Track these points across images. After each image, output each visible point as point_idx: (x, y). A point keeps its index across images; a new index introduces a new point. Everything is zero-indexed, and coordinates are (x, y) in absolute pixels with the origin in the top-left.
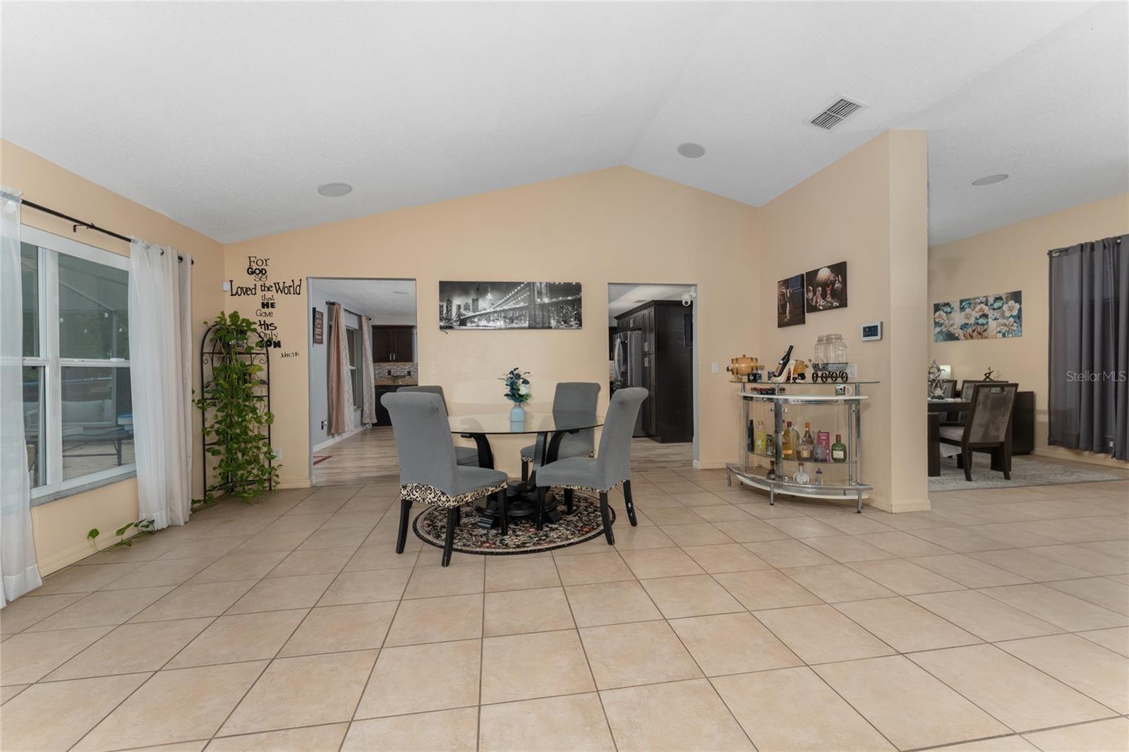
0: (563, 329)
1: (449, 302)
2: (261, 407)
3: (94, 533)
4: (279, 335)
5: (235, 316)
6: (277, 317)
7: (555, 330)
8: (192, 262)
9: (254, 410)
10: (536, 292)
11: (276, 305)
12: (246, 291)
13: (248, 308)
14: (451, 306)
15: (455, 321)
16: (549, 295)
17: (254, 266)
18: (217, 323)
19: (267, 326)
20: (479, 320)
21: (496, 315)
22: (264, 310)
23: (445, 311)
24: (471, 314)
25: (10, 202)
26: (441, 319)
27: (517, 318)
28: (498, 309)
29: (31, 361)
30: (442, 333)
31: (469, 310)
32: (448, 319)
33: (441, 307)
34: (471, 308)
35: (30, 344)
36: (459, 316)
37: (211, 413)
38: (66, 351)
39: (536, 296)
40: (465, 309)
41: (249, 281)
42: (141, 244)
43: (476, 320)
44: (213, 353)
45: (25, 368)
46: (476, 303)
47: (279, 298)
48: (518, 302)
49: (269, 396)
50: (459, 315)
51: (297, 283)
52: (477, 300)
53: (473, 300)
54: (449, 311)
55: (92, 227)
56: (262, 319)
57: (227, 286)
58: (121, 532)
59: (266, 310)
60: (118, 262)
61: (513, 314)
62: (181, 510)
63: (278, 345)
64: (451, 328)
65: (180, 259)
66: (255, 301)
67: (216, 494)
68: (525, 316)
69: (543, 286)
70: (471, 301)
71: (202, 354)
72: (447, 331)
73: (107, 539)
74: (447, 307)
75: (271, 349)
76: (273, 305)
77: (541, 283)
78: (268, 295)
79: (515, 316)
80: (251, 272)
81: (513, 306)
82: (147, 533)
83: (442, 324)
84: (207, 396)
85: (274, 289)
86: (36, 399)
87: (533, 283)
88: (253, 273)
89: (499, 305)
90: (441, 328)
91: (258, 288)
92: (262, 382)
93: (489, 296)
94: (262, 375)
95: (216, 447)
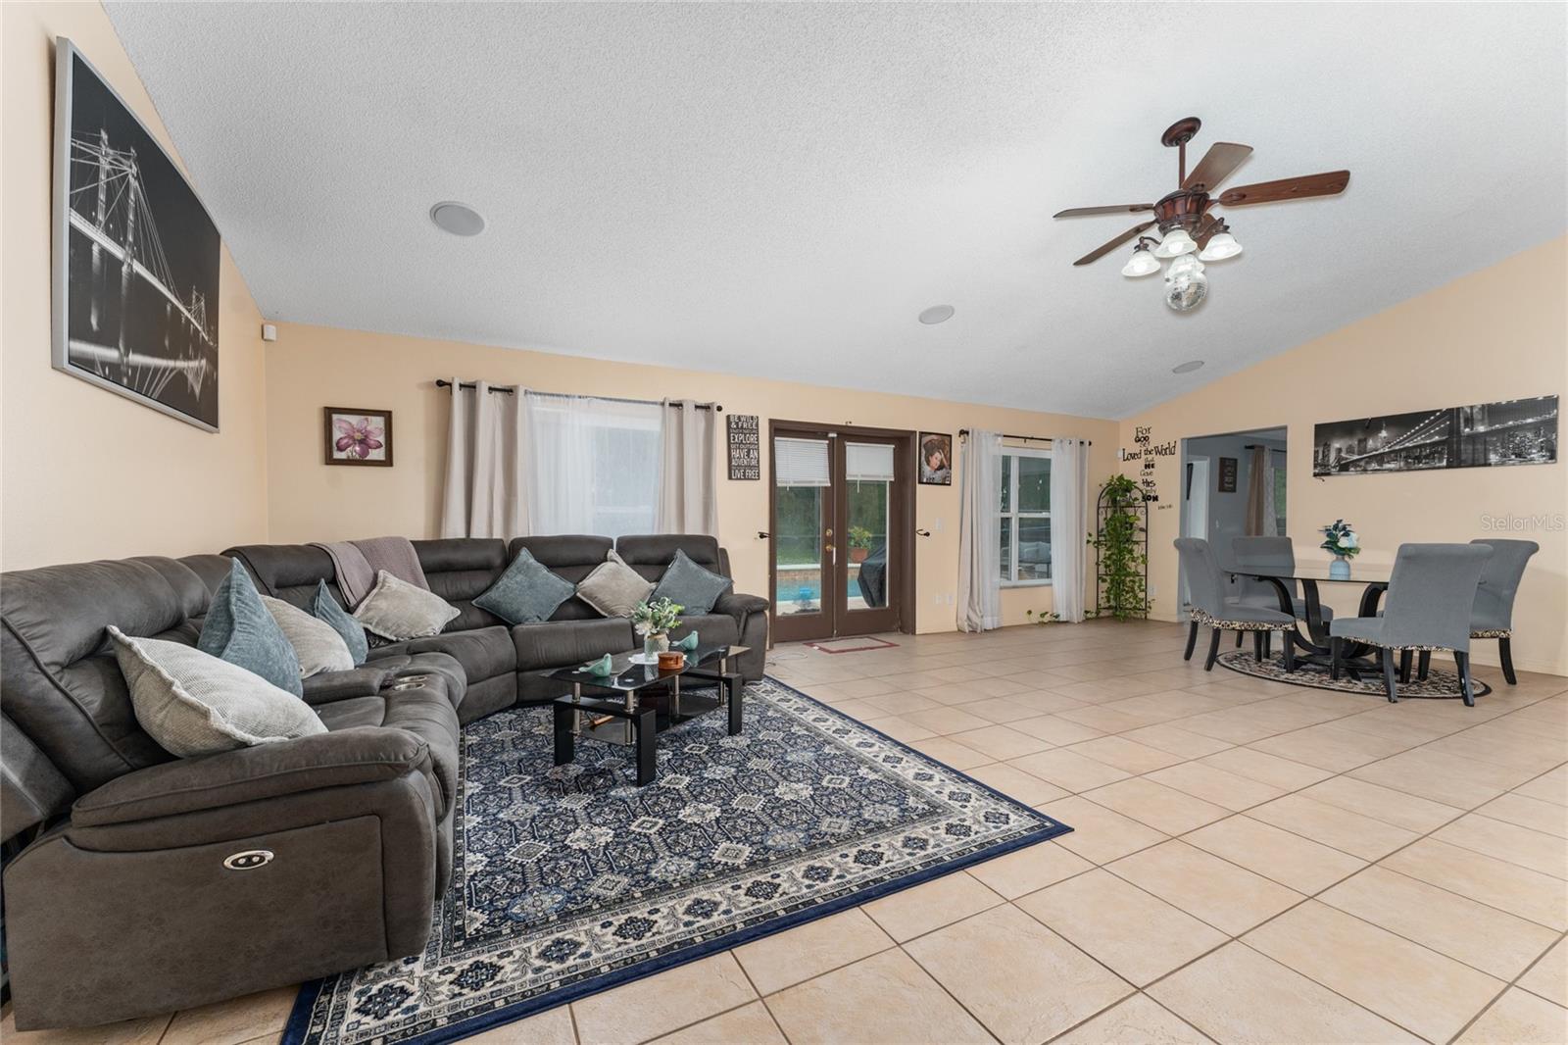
0: (1513, 465)
1: (1327, 446)
2: (1138, 551)
3: (1030, 612)
4: (1158, 491)
5: (1121, 478)
6: (1156, 475)
7: (1496, 468)
8: (1090, 444)
9: (1131, 552)
10: (1462, 421)
11: (1155, 466)
12: (1133, 456)
13: (1133, 471)
14: (1329, 451)
15: (1334, 467)
16: (1486, 421)
17: (1140, 435)
18: (1109, 485)
19: (1147, 483)
20: (1367, 463)
21: (1392, 455)
22: (1146, 470)
23: (1320, 457)
24: (1356, 457)
25: (999, 438)
26: (1315, 466)
27: (1426, 457)
28: (1397, 448)
29: (1006, 515)
30: (1317, 480)
31: (1353, 453)
32: (1325, 465)
33: (1316, 452)
34: (1356, 450)
35: (1006, 508)
36: (1338, 461)
37: (1103, 552)
38: (1022, 507)
39: (1462, 425)
40: (1348, 452)
41: (1136, 448)
42: (1058, 441)
43: (1362, 463)
44: (1107, 507)
45: (1002, 519)
46: (1362, 445)
47: (1158, 459)
48: (1431, 436)
49: (1146, 541)
50: (1339, 459)
51: (1172, 445)
52: (1365, 440)
53: (1360, 441)
54: (1326, 456)
55: (1032, 438)
56: (1145, 478)
57: (1120, 454)
58: (1042, 615)
59: (1148, 470)
60: (1046, 455)
61: (1421, 451)
62: (1077, 616)
63: (1156, 499)
64: (1329, 474)
65: (1082, 443)
66: (1140, 463)
67: (1104, 613)
68: (1441, 453)
69: (1475, 410)
70: (1356, 443)
71: (1098, 508)
72: (1324, 478)
73: (1035, 618)
74: (1324, 452)
75: (1150, 503)
76: (1153, 466)
77: (1472, 407)
78: (1150, 457)
79: (1424, 453)
80: (1138, 440)
81: (1422, 442)
82: (1056, 622)
83: (1317, 471)
84: (1101, 539)
85: (1154, 452)
86: (1007, 545)
87: (1458, 409)
88: (1139, 440)
89: (1400, 442)
90: (1315, 475)
91: (1143, 453)
92: (1142, 530)
93: (1384, 434)
94: (1141, 524)
95: (1104, 577)
